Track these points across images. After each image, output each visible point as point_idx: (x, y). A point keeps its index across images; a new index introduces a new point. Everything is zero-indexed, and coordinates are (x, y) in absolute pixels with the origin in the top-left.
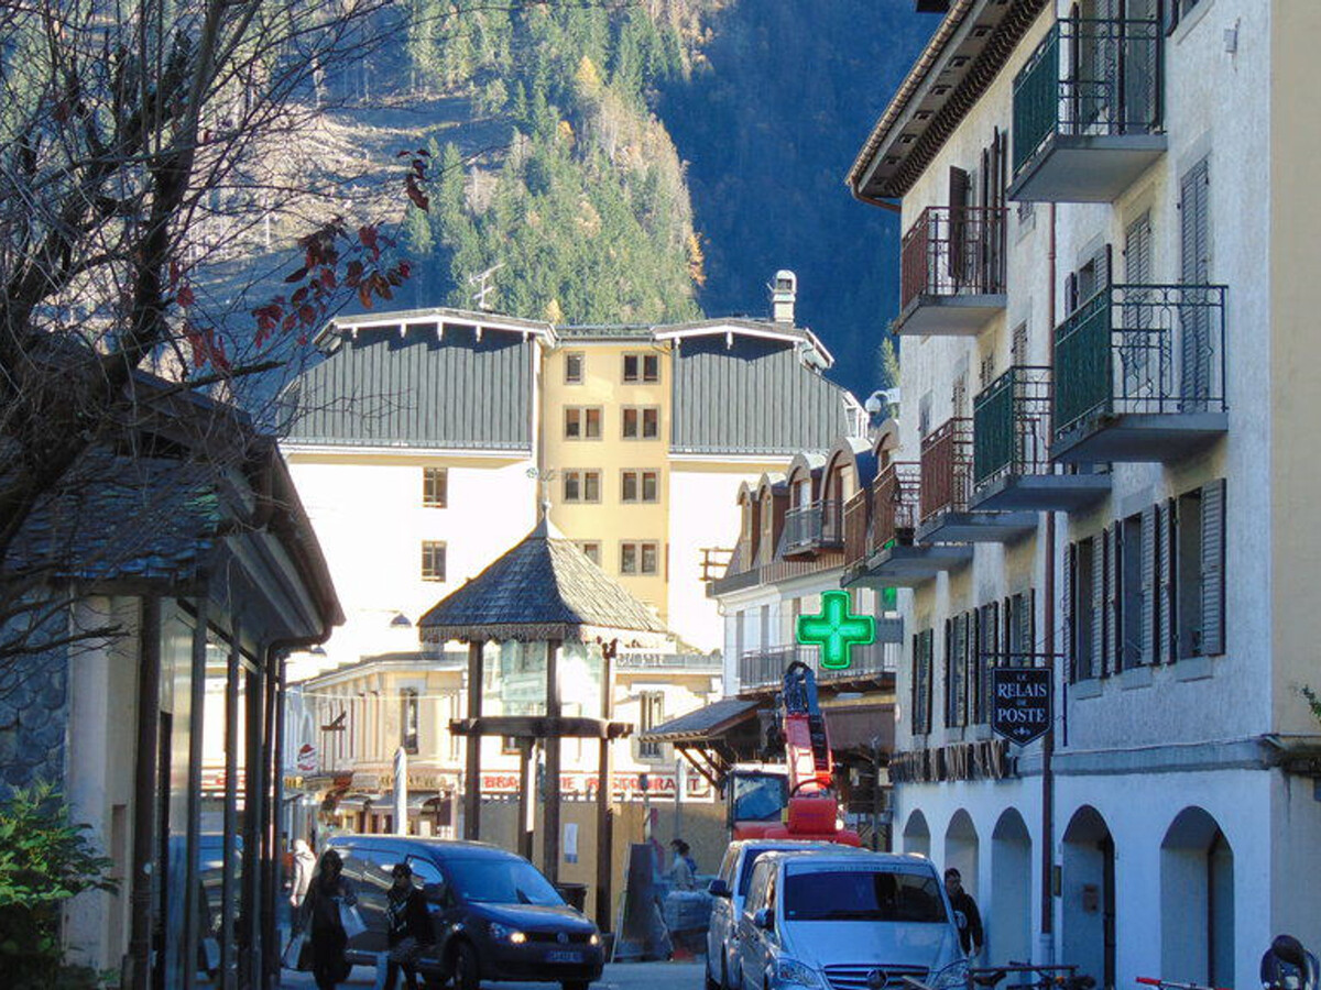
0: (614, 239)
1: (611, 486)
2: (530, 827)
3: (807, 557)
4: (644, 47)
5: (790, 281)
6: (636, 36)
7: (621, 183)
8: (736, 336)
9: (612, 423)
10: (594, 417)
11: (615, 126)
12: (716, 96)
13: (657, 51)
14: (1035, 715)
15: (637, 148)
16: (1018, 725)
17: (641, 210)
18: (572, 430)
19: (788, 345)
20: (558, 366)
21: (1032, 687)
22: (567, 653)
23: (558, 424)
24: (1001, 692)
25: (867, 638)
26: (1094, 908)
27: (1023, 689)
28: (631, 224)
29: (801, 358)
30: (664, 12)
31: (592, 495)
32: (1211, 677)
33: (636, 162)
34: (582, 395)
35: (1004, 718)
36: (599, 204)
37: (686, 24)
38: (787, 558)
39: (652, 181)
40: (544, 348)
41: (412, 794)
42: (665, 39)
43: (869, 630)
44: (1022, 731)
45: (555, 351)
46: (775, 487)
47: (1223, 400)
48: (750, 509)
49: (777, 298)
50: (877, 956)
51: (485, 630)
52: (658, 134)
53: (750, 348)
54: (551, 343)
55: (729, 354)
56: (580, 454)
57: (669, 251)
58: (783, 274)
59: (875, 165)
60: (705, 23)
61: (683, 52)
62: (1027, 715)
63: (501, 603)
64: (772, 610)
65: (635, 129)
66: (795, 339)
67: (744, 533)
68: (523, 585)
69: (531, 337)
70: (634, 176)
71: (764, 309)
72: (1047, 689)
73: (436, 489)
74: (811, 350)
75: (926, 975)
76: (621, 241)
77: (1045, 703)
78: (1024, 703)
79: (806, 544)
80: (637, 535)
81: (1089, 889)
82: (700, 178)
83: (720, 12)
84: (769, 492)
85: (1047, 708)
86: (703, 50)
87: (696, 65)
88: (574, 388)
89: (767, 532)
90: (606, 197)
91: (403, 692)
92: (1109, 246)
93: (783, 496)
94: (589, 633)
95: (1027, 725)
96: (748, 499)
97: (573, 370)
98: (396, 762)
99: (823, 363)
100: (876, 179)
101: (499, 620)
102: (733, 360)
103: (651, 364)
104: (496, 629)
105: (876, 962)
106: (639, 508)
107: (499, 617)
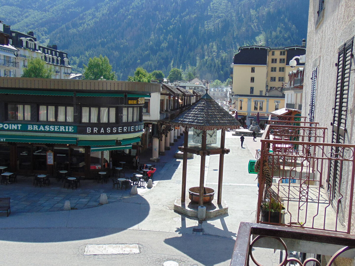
1: (278, 69)
3: (298, 87)
8: (296, 48)
9: (278, 61)
10: (276, 60)
18: (273, 62)
20: (271, 53)
23: (270, 61)
31: (275, 71)
34: (274, 57)
38: (294, 87)
48: (290, 77)
56: (274, 65)
64: (293, 95)
69: (267, 49)
73: (253, 70)
80: (281, 76)
84: (293, 74)
89: (293, 81)
96: (290, 75)
97: (273, 54)
103: (284, 52)
106: (281, 73)
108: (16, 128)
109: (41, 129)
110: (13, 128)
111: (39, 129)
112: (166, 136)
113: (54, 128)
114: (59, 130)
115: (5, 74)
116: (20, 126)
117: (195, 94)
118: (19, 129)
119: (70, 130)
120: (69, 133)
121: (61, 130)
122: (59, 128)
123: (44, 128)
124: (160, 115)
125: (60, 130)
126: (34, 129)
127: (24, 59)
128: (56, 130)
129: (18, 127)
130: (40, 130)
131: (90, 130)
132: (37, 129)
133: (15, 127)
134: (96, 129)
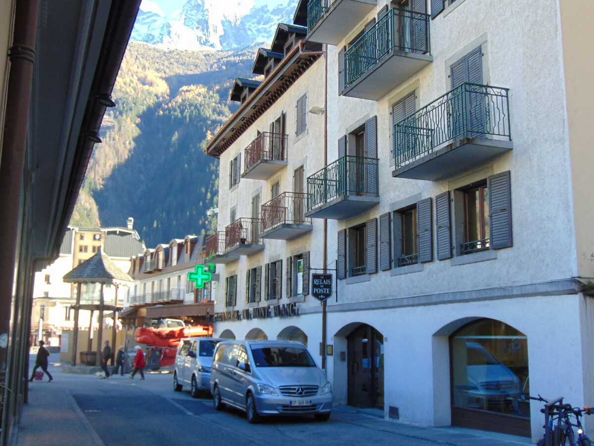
0: (82, 221)
2: (92, 337)
3: (150, 272)
4: (90, 183)
5: (131, 220)
6: (89, 181)
7: (84, 210)
8: (119, 231)
9: (90, 249)
10: (86, 248)
11: (83, 198)
12: (104, 194)
13: (93, 185)
14: (326, 291)
15: (88, 204)
16: (320, 294)
17: (88, 215)
18: (81, 250)
19: (131, 234)
20: (78, 237)
21: (326, 281)
22: (107, 286)
23: (78, 249)
24: (315, 282)
25: (209, 279)
26: (344, 360)
27: (322, 281)
28: (86, 218)
29: (134, 237)
30: (95, 177)
32: (496, 259)
33: (88, 206)
34: (83, 243)
35: (316, 292)
36: (80, 214)
37: (99, 180)
38: (145, 273)
39: (91, 210)
40: (76, 232)
41: (43, 330)
42: (95, 182)
43: (209, 277)
44: (322, 296)
45: (78, 233)
46: (140, 257)
47: (510, 136)
48: (133, 263)
49: (128, 223)
50: (299, 382)
51: (83, 280)
52: (92, 201)
53: (122, 234)
54: (77, 231)
55: (117, 235)
56: (83, 256)
57: (94, 224)
58: (130, 218)
59: (216, 143)
60: (103, 180)
61: (98, 185)
62: (324, 290)
63: (88, 272)
64: (138, 286)
65: (87, 199)
66: (132, 232)
67: (131, 268)
68: (94, 267)
69: (73, 229)
70: (87, 209)
71: (125, 226)
72: (331, 282)
74: (136, 235)
75: (317, 389)
76: (84, 221)
77: (329, 286)
78: (322, 286)
79: (149, 270)
81: (343, 353)
82: (101, 210)
83: (106, 178)
84: (138, 258)
85: (330, 289)
86: (102, 185)
87: (101, 188)
88: (82, 241)
89: (137, 268)
90: (81, 212)
91: (41, 306)
92: (376, 116)
93: (142, 260)
94: (114, 281)
95: (323, 294)
96: (132, 260)
97: (82, 238)
98: (39, 322)
99: (137, 238)
100: (215, 148)
101: (88, 276)
102: (118, 236)
103: (99, 236)
104: (86, 279)
105: (299, 384)
107: (87, 276)
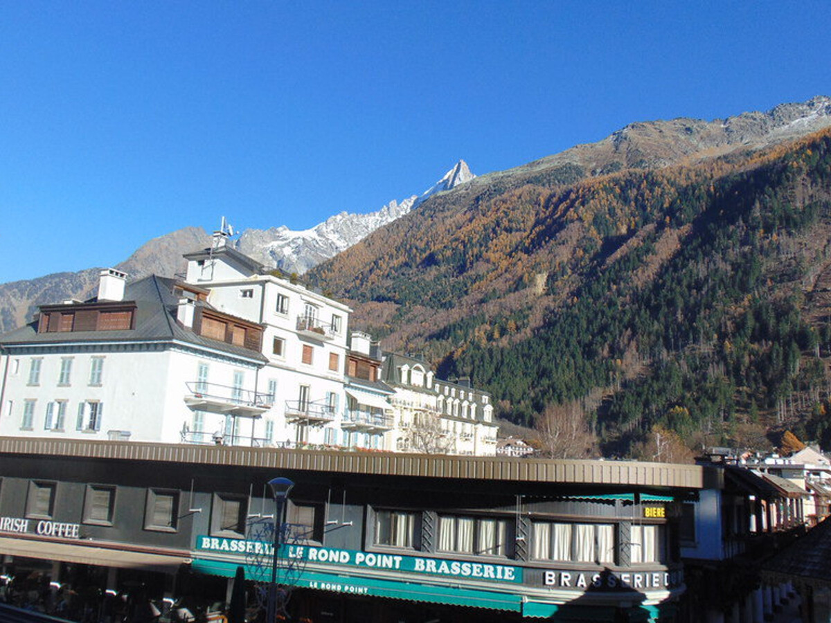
108: (390, 565)
109: (443, 571)
110: (384, 566)
111: (438, 568)
112: (743, 604)
113: (472, 569)
114: (481, 574)
115: (367, 443)
116: (398, 559)
117: (812, 492)
118: (397, 566)
119: (506, 577)
120: (503, 581)
121: (486, 575)
122: (482, 570)
123: (450, 568)
124: (723, 546)
125: (483, 574)
126: (428, 569)
127: (402, 409)
128: (474, 574)
129: (394, 562)
130: (440, 571)
131: (552, 578)
132: (434, 570)
133: (387, 561)
134: (566, 577)
